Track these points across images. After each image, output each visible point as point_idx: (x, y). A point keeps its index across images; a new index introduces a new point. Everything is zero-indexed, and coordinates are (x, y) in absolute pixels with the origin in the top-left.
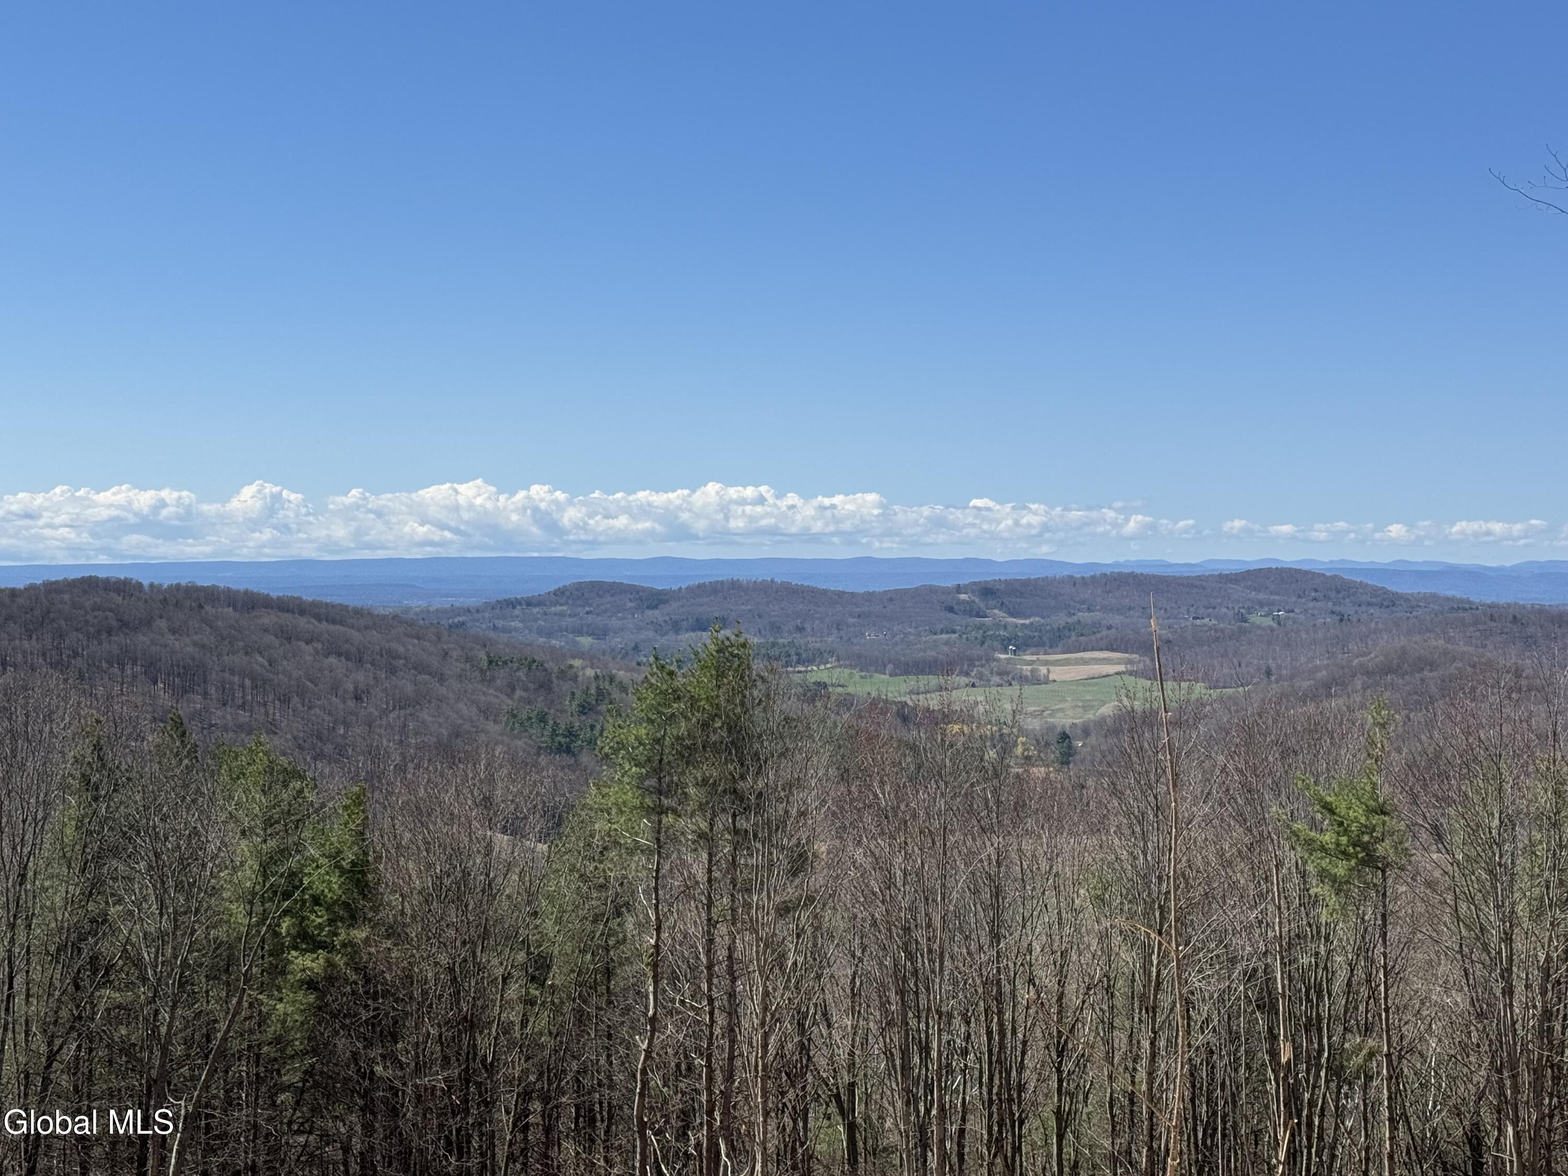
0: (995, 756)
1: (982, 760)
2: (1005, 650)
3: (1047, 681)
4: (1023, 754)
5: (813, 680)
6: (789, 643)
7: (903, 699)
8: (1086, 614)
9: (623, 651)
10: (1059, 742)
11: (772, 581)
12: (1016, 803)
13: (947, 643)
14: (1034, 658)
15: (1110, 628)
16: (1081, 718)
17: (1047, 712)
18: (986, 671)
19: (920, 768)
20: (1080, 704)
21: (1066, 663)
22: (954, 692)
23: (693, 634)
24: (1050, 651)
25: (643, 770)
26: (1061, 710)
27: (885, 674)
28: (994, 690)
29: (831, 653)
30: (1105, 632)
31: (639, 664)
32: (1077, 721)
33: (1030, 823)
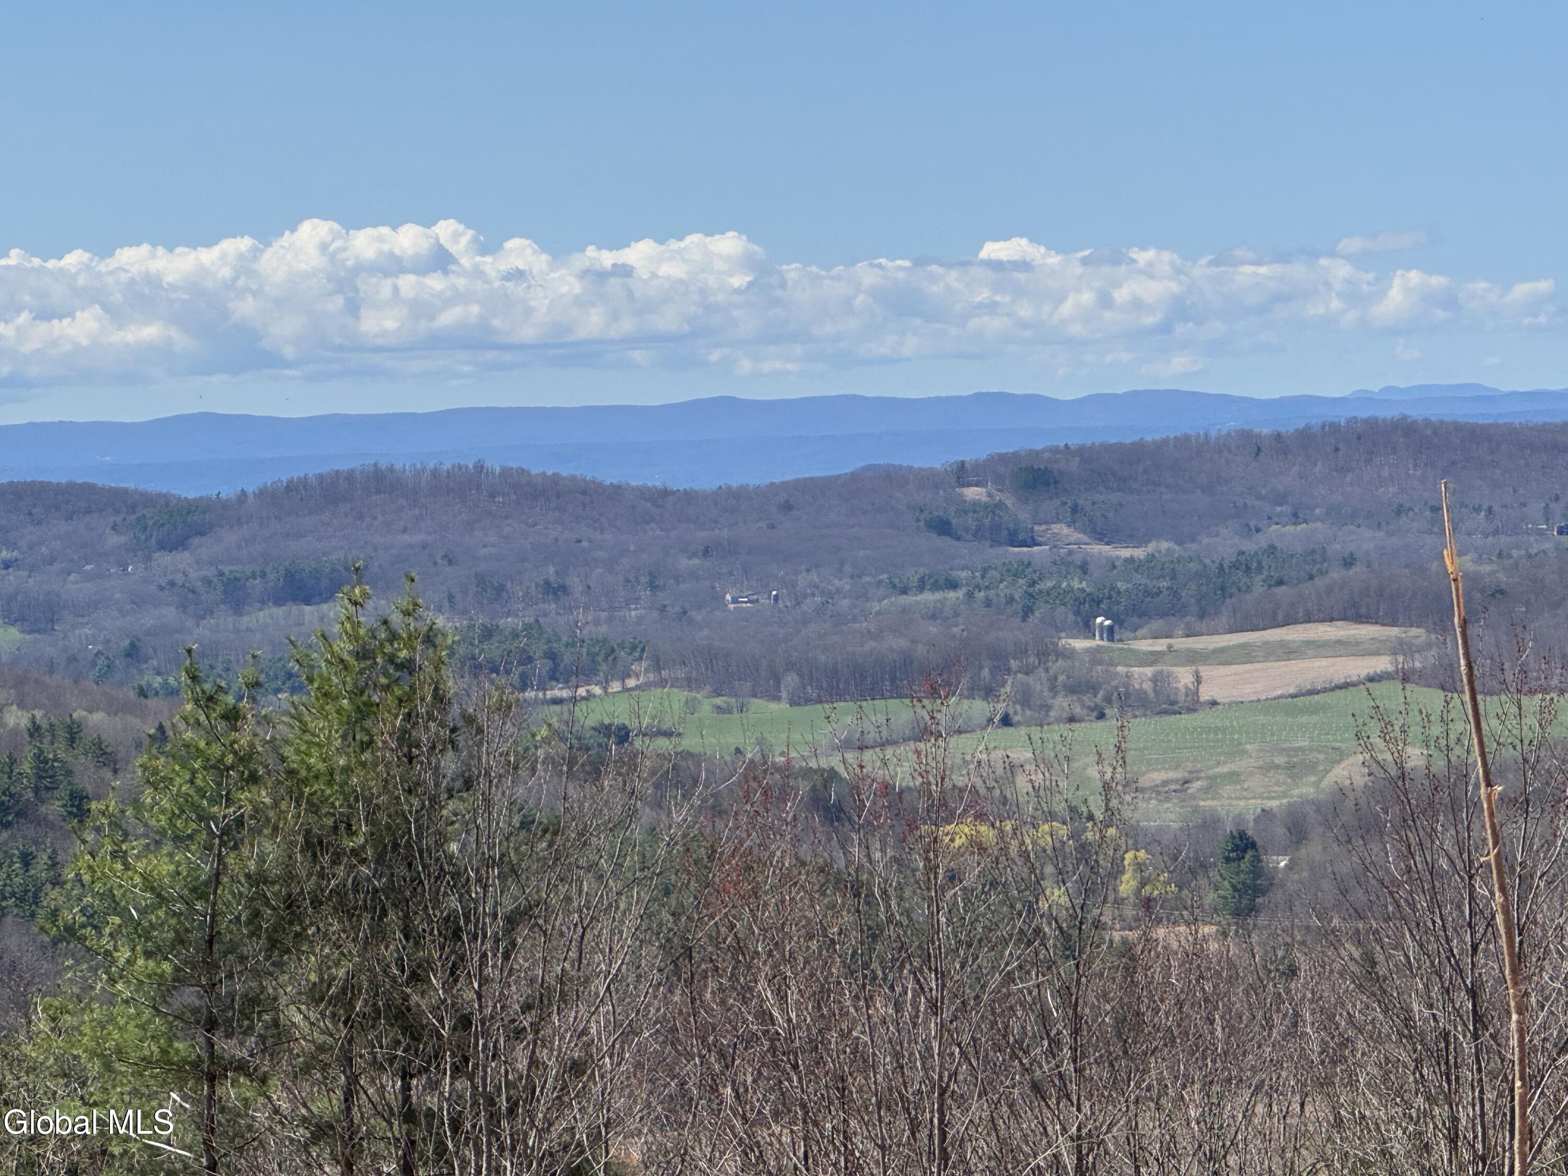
0: (1064, 900)
1: (1031, 910)
2: (1087, 629)
3: (1193, 705)
4: (1138, 892)
5: (591, 722)
6: (527, 627)
7: (824, 763)
8: (1290, 529)
9: (101, 661)
10: (1228, 860)
11: (479, 467)
12: (1120, 1021)
13: (934, 615)
14: (1160, 645)
15: (1349, 562)
16: (1284, 795)
17: (1197, 784)
18: (1038, 683)
19: (874, 937)
20: (1280, 760)
21: (1246, 655)
22: (954, 741)
23: (280, 612)
24: (1198, 626)
25: (166, 967)
26: (1233, 777)
27: (778, 699)
28: (1054, 732)
29: (637, 649)
30: (1336, 574)
31: (143, 693)
32: (1274, 804)
33: (1157, 1069)
